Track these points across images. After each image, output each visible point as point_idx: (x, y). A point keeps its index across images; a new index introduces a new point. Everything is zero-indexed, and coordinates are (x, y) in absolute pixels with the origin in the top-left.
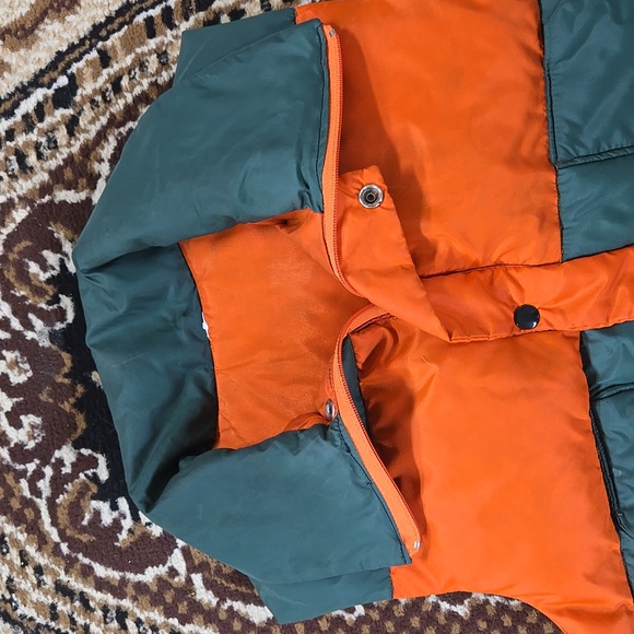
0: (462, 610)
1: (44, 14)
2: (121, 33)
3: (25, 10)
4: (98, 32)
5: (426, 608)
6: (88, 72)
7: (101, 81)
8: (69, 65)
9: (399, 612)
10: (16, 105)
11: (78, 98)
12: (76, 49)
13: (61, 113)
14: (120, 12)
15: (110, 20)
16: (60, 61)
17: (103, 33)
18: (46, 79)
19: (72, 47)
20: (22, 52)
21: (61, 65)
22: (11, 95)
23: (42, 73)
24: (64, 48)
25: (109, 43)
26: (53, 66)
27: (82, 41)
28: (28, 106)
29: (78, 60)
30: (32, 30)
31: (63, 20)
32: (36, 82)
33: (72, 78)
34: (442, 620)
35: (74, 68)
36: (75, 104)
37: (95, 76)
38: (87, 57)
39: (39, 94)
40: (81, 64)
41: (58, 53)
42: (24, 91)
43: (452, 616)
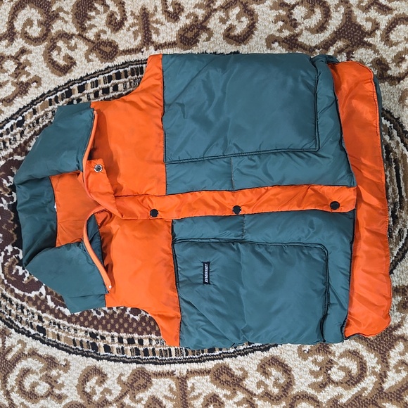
0: (137, 318)
1: (16, 95)
2: (40, 104)
3: (10, 93)
4: (33, 103)
5: (125, 316)
6: (29, 116)
7: (33, 119)
8: (23, 113)
9: (116, 316)
10: (4, 125)
11: (24, 125)
12: (25, 108)
13: (19, 129)
14: (41, 97)
15: (37, 99)
16: (20, 111)
17: (35, 103)
18: (15, 117)
19: (24, 107)
20: (8, 107)
21: (20, 113)
22: (3, 122)
23: (14, 115)
24: (22, 107)
25: (36, 106)
26: (17, 113)
27: (28, 105)
28: (8, 126)
29: (25, 111)
30: (12, 100)
31: (22, 98)
32: (11, 118)
33: (23, 117)
34: (130, 321)
35: (24, 114)
36: (23, 127)
37: (31, 117)
38: (29, 111)
39: (12, 122)
40: (27, 113)
41: (20, 109)
42: (7, 121)
43: (133, 319)
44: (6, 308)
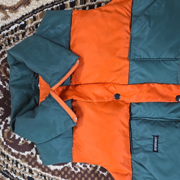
1: (21, 5)
2: (40, 13)
3: (16, 3)
4: (34, 12)
6: (30, 22)
8: (25, 19)
10: (10, 27)
11: (26, 28)
12: (28, 15)
13: (21, 31)
14: (40, 8)
15: (37, 9)
16: (23, 18)
17: (35, 12)
18: (19, 22)
19: (27, 15)
20: (14, 14)
22: (9, 24)
23: (18, 20)
24: (25, 15)
25: (36, 15)
26: (21, 18)
27: (29, 13)
28: (13, 28)
30: (17, 8)
31: (25, 7)
32: (16, 22)
33: (25, 22)
35: (26, 20)
36: (25, 29)
37: (32, 23)
38: (30, 18)
39: (16, 25)
40: (28, 19)
41: (23, 15)
42: (12, 24)
44: (4, 163)
